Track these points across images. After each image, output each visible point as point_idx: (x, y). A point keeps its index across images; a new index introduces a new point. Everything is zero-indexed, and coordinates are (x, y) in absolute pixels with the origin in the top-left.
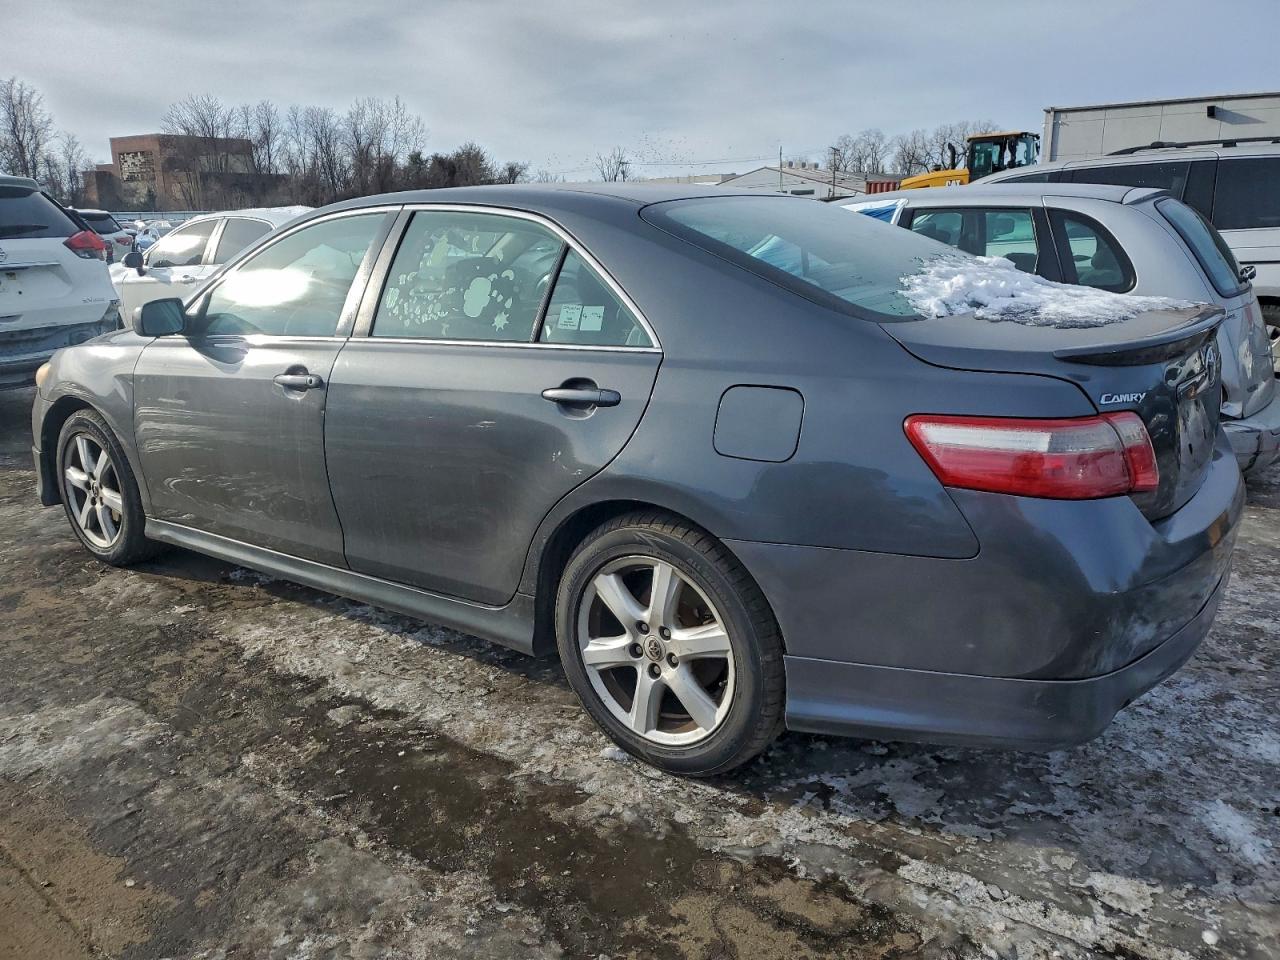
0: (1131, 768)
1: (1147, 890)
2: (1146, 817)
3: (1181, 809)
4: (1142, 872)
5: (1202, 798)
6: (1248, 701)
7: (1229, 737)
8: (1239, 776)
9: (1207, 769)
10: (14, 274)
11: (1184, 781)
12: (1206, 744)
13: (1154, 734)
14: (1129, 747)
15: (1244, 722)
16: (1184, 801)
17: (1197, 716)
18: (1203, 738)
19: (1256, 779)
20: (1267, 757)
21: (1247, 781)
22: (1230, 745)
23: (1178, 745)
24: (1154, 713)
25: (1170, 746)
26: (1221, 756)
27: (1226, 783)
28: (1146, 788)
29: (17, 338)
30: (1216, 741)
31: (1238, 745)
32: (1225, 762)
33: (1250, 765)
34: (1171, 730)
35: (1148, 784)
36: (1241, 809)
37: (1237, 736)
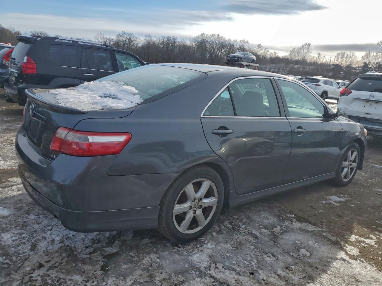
0: (35, 212)
1: (10, 195)
2: (22, 205)
3: (16, 209)
4: (14, 197)
5: (14, 214)
6: (26, 252)
7: (20, 234)
8: (9, 224)
9: (19, 222)
10: (378, 103)
11: (21, 216)
12: (24, 228)
13: (39, 222)
14: (41, 216)
15: (20, 242)
16: (17, 212)
17: (35, 235)
18: (26, 229)
19: (4, 226)
20: (6, 234)
21: (6, 224)
22: (18, 232)
23: (31, 223)
24: (46, 229)
25: (32, 222)
26: (18, 228)
27: (11, 221)
28: (28, 210)
29: (374, 121)
30: (23, 231)
31: (16, 233)
32: (16, 227)
33: (9, 229)
34: (36, 226)
35: (28, 211)
36: (3, 217)
37: (18, 236)
